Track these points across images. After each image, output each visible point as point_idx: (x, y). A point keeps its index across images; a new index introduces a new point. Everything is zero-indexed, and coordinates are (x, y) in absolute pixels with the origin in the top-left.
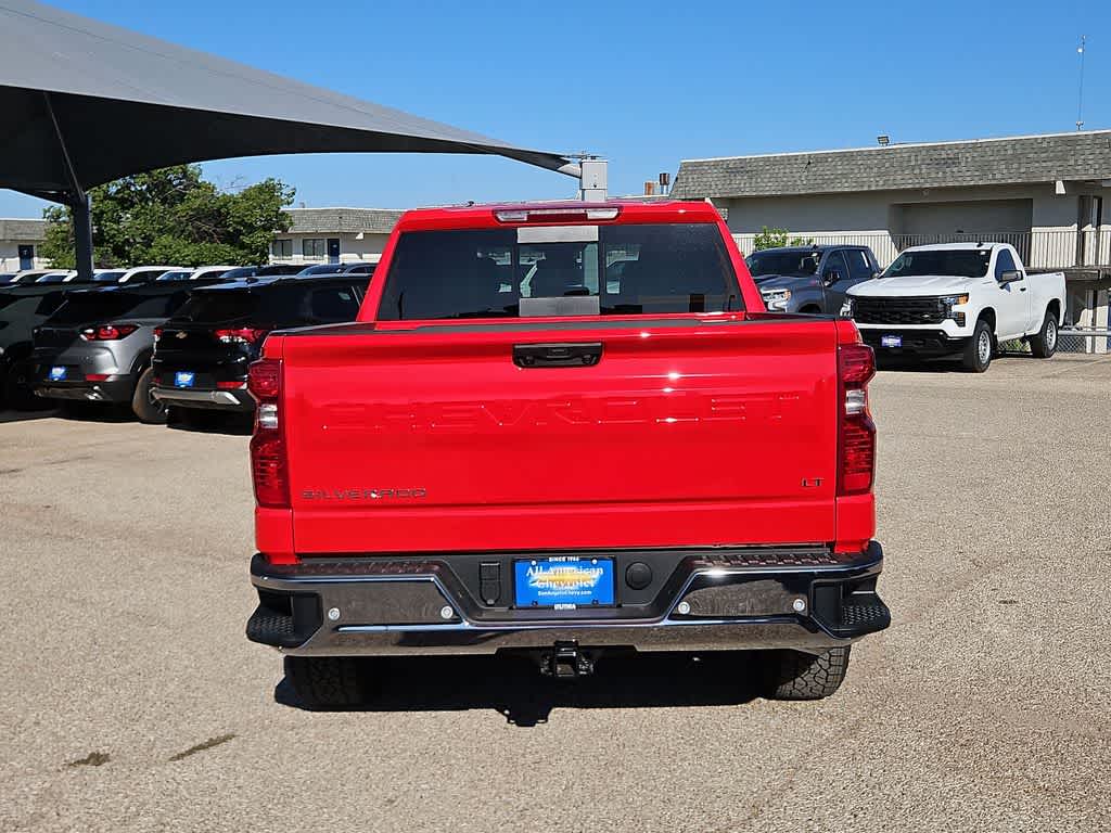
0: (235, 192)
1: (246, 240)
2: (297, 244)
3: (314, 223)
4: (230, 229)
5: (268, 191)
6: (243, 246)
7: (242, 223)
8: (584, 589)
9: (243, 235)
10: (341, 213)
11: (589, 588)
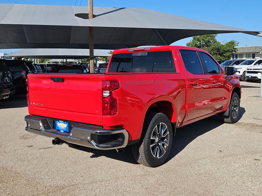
0: (224, 44)
1: (224, 55)
2: (245, 55)
3: (249, 50)
4: (221, 52)
5: (232, 43)
6: (224, 56)
7: (224, 51)
8: (64, 128)
9: (224, 53)
10: (256, 48)
11: (65, 128)
